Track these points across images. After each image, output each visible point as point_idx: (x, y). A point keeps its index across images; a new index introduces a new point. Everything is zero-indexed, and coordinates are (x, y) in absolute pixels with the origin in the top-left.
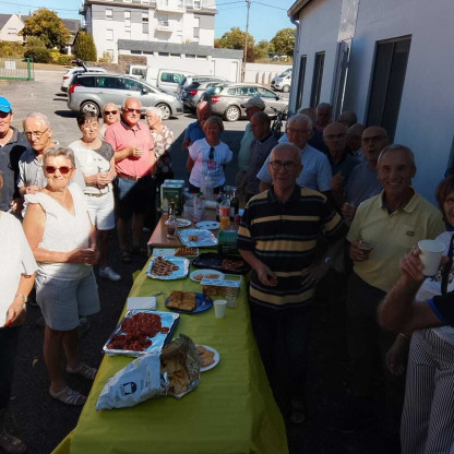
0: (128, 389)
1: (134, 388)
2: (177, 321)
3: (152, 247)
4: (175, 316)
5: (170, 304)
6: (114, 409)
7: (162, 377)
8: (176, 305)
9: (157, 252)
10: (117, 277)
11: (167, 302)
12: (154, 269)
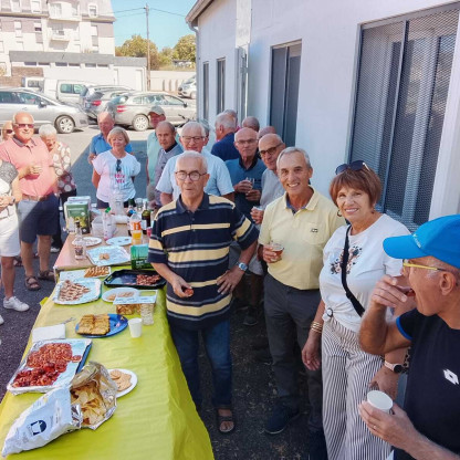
0: (37, 428)
1: (43, 427)
2: (89, 348)
3: (58, 271)
4: (87, 341)
5: (81, 331)
6: (23, 452)
7: (74, 410)
8: (87, 330)
9: (64, 276)
10: (25, 307)
11: (77, 328)
12: (62, 294)
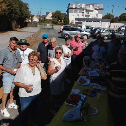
0: (71, 116)
1: (72, 116)
2: (85, 98)
3: (80, 75)
4: (85, 96)
6: (67, 121)
7: (80, 114)
8: (85, 93)
9: (81, 77)
10: (70, 82)
11: (83, 92)
12: (80, 81)
